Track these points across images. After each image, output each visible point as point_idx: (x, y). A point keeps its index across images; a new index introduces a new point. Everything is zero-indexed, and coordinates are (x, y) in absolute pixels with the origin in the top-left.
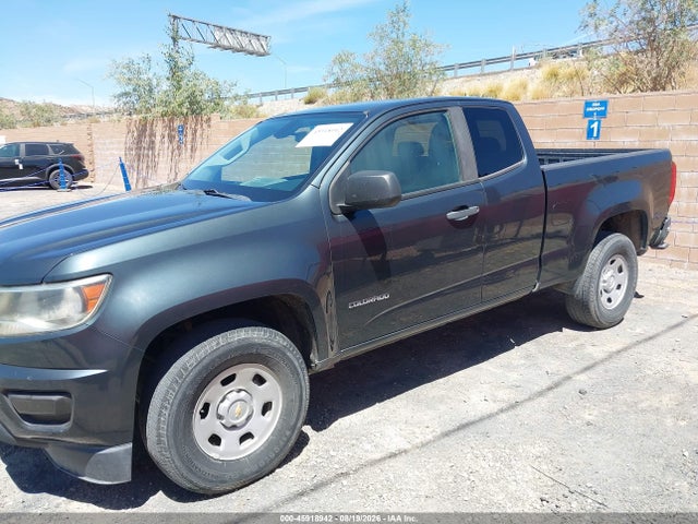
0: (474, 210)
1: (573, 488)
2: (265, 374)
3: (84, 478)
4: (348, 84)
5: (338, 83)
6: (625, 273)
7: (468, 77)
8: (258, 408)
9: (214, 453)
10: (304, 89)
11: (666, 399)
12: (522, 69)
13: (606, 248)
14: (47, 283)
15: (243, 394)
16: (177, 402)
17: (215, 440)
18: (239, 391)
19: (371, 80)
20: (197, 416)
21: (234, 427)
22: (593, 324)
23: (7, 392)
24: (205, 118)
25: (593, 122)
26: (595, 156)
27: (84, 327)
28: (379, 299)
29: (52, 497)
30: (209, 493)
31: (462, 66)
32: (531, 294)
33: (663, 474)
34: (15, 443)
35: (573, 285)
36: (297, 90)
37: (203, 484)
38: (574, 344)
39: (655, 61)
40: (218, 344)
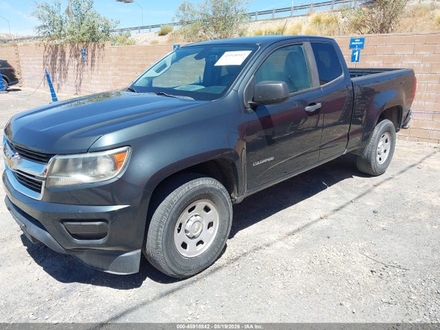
0: (319, 105)
1: (387, 264)
2: (210, 205)
3: (108, 272)
4: (188, 23)
5: (182, 23)
6: (389, 143)
7: (264, 20)
8: (206, 225)
9: (184, 253)
10: (158, 26)
11: (423, 214)
12: (298, 16)
13: (381, 128)
14: (91, 152)
15: (198, 218)
16: (168, 223)
17: (184, 246)
18: (196, 216)
19: (204, 21)
20: (176, 231)
21: (194, 237)
22: (372, 173)
23: (63, 221)
24: (101, 44)
25: (355, 51)
26: (376, 73)
27: (116, 179)
28: (268, 160)
29: (82, 284)
30: (181, 277)
31: (260, 13)
32: (342, 155)
33: (433, 255)
34: (65, 252)
35: (363, 150)
36: (153, 27)
37: (179, 272)
38: (363, 184)
39: (382, 13)
40: (189, 188)
